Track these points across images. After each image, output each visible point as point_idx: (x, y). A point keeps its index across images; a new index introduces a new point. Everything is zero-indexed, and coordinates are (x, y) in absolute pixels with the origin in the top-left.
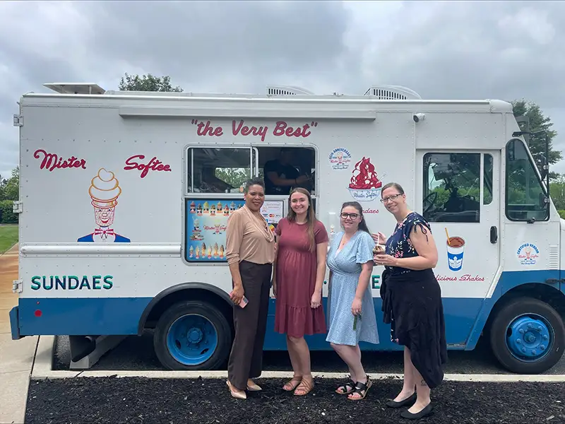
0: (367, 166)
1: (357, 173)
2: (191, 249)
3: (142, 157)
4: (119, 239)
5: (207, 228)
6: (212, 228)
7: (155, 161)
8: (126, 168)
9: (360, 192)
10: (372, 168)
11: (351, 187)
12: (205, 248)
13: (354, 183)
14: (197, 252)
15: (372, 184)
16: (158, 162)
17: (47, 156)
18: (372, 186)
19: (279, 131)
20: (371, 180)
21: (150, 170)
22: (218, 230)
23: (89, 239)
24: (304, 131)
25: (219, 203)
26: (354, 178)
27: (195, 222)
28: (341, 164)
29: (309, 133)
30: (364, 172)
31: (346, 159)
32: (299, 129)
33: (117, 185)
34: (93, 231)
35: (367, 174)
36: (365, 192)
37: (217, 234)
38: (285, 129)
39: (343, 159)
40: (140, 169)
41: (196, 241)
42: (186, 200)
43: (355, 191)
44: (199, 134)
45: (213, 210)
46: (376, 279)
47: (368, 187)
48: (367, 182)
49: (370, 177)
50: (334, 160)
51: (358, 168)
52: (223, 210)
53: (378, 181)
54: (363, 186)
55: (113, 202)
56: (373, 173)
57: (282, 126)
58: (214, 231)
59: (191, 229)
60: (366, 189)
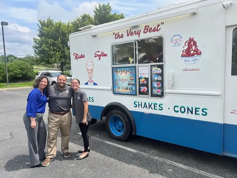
0: (192, 42)
1: (186, 47)
2: (115, 88)
3: (99, 52)
4: (95, 84)
5: (119, 80)
6: (121, 80)
7: (102, 53)
8: (95, 57)
9: (187, 59)
10: (195, 43)
11: (183, 56)
12: (119, 88)
13: (184, 53)
14: (117, 90)
15: (195, 53)
16: (103, 53)
17: (76, 54)
18: (195, 54)
19: (146, 31)
20: (194, 51)
21: (101, 56)
22: (123, 80)
23: (87, 84)
24: (157, 28)
25: (123, 69)
26: (184, 51)
27: (116, 78)
28: (176, 43)
29: (160, 29)
30: (190, 46)
31: (180, 40)
32: (155, 28)
33: (93, 64)
34: (88, 81)
35: (192, 48)
36: (191, 58)
37: (123, 82)
38: (149, 29)
39: (178, 40)
40: (98, 57)
41: (116, 85)
42: (112, 68)
43: (184, 58)
44: (116, 39)
45: (121, 72)
46: (197, 110)
47: (193, 55)
48: (192, 52)
49: (194, 49)
50: (173, 41)
51: (187, 44)
52: (125, 72)
53: (199, 51)
54: (190, 55)
55: (92, 70)
56: (196, 46)
57: (147, 27)
58: (122, 81)
59: (114, 80)
60: (191, 56)
